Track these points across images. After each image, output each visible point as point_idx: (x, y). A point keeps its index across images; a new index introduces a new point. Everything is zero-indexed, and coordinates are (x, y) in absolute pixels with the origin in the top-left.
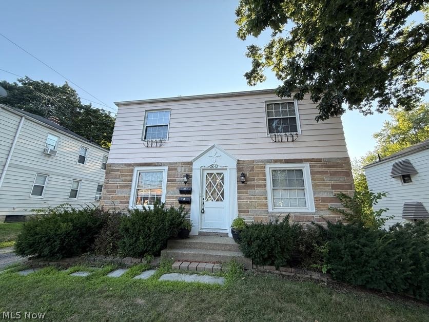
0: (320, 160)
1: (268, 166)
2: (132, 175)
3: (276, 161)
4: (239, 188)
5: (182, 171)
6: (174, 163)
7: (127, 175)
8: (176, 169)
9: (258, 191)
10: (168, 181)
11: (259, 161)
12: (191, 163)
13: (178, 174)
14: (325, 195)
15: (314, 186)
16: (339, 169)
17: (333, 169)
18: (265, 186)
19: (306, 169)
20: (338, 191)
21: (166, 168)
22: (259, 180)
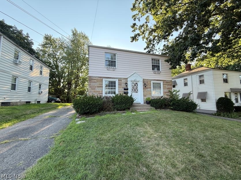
0: (165, 80)
1: (152, 81)
2: (102, 82)
3: (154, 80)
4: (144, 88)
5: (123, 81)
6: (120, 78)
7: (100, 82)
8: (121, 81)
9: (149, 89)
10: (119, 85)
11: (150, 80)
12: (127, 79)
13: (122, 83)
14: (166, 91)
15: (164, 88)
16: (169, 84)
17: (168, 84)
18: (151, 88)
19: (162, 83)
20: (169, 90)
21: (117, 80)
22: (149, 86)
